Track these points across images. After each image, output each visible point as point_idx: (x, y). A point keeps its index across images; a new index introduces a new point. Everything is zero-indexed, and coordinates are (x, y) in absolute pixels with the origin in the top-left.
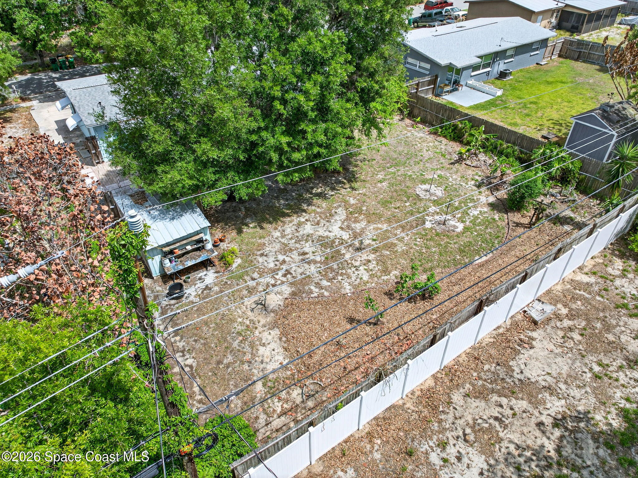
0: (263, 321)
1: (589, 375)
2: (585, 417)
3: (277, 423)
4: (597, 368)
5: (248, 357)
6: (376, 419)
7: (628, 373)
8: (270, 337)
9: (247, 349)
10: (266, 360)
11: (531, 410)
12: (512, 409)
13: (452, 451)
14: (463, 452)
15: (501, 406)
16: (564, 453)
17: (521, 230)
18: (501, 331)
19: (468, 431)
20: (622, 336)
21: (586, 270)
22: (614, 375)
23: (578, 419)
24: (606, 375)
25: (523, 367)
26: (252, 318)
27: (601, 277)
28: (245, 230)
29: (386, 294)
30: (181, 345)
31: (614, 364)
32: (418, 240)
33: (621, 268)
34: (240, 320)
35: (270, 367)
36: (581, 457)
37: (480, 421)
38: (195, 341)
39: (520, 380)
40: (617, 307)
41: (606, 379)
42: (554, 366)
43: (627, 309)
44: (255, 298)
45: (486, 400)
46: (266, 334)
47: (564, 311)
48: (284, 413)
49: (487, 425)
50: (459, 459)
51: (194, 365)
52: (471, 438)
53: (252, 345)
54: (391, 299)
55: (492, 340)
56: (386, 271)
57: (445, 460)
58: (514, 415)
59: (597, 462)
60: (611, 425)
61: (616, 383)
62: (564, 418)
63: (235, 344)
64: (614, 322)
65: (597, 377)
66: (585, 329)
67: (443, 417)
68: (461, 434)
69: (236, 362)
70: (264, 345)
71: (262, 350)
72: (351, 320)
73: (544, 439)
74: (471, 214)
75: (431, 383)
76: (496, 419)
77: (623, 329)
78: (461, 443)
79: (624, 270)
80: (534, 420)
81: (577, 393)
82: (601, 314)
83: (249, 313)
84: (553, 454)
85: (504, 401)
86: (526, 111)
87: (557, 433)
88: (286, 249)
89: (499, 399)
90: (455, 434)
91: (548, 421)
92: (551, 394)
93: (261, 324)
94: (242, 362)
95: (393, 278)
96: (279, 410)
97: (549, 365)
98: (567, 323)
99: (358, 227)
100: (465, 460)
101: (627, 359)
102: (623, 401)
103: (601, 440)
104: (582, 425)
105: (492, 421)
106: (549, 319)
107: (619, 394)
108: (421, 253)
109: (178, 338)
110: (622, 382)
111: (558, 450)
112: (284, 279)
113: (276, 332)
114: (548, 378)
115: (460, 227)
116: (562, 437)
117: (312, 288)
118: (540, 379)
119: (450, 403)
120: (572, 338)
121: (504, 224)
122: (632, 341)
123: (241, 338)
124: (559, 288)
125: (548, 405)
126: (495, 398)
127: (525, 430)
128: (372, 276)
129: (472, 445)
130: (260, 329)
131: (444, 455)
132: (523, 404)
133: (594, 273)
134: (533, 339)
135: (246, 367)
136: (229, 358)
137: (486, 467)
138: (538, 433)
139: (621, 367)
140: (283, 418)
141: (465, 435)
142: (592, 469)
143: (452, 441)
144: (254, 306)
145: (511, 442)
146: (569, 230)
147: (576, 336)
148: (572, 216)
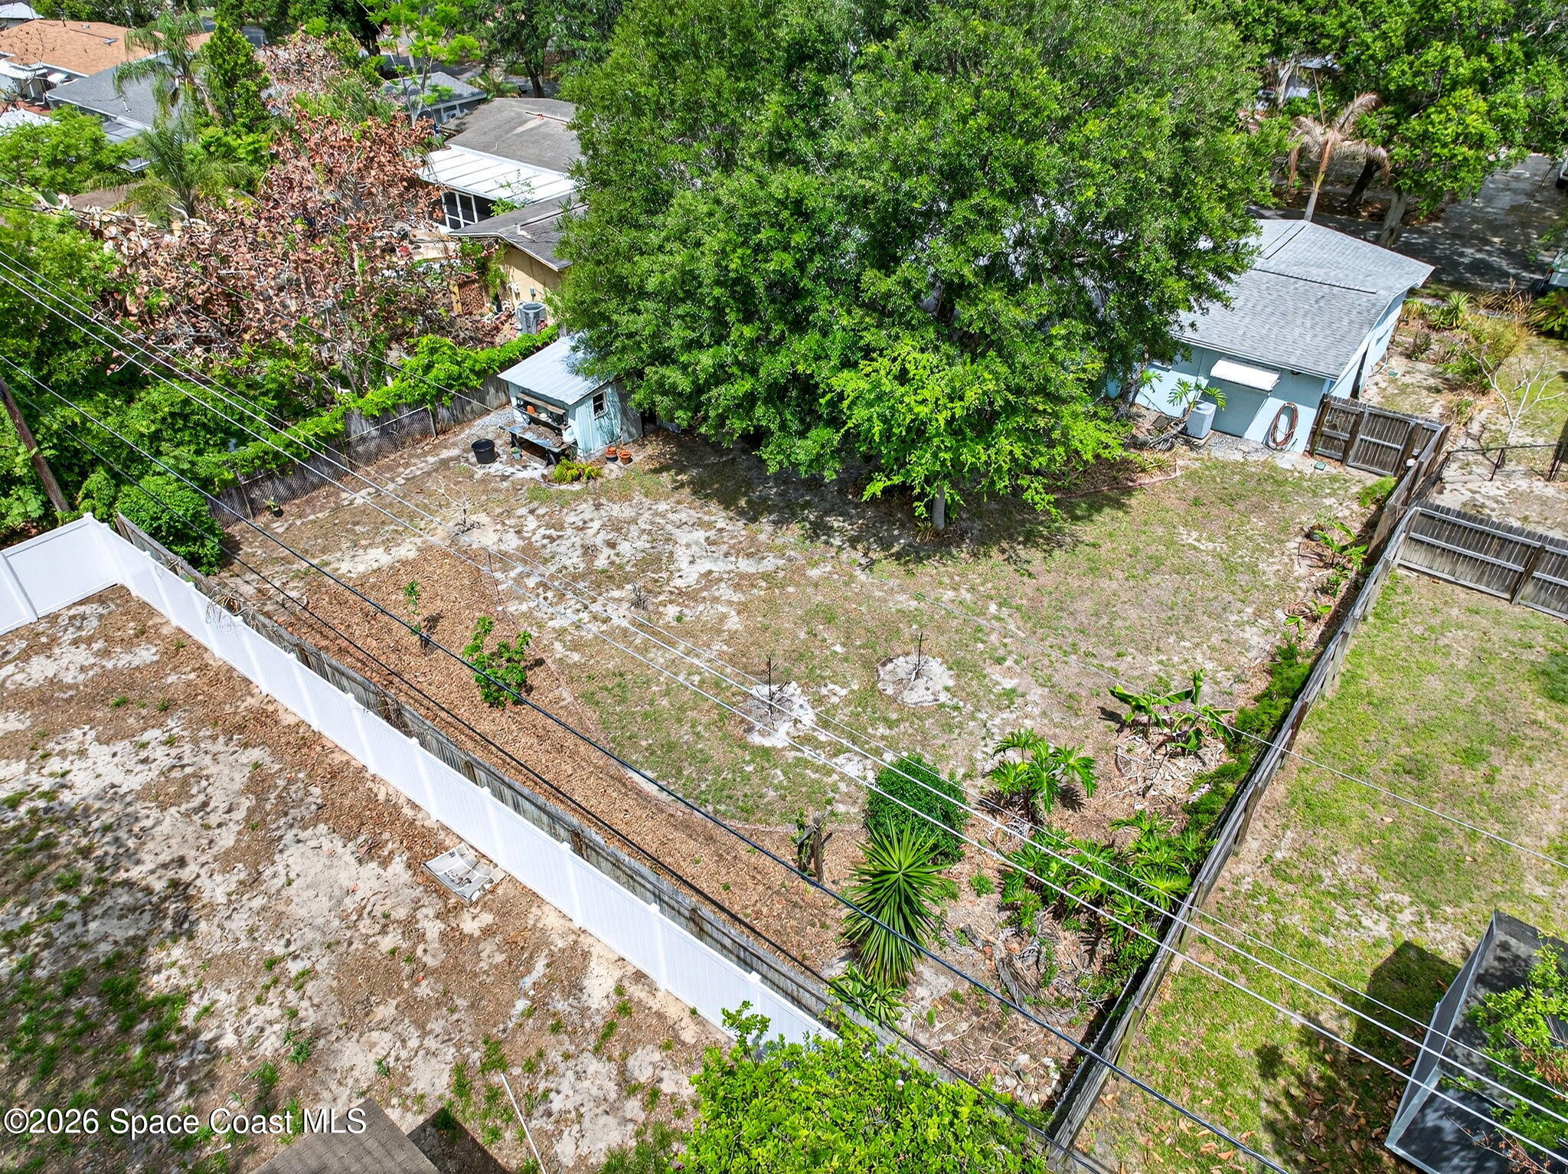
1: (279, 950)
4: (294, 968)
6: (231, 669)
7: (277, 1027)
11: (214, 851)
12: (220, 825)
13: (159, 753)
14: (155, 764)
15: (229, 811)
16: (119, 890)
18: (407, 811)
19: (189, 769)
20: (387, 1036)
21: (637, 992)
22: (272, 995)
23: (180, 919)
24: (276, 982)
25: (313, 844)
27: (611, 1027)
30: (391, 487)
31: (305, 1004)
33: (667, 1087)
36: (105, 913)
37: (204, 783)
39: (281, 838)
40: (493, 1046)
41: (265, 979)
43: (484, 1069)
45: (247, 790)
46: (410, 547)
47: (470, 925)
49: (194, 791)
50: (145, 761)
52: (176, 774)
53: (387, 541)
55: (381, 797)
57: (144, 746)
58: (207, 827)
59: (90, 938)
60: (158, 970)
61: (250, 999)
62: (188, 898)
64: (436, 1026)
65: (271, 964)
66: (412, 960)
67: (221, 739)
68: (186, 761)
71: (379, 550)
73: (152, 866)
75: (290, 720)
76: (205, 804)
77: (413, 1043)
78: (169, 762)
79: (655, 1094)
80: (190, 854)
81: (239, 923)
82: (462, 1003)
84: (122, 875)
85: (240, 814)
87: (159, 886)
89: (245, 807)
90: (186, 753)
91: (186, 874)
92: (241, 883)
93: (431, 539)
94: (355, 541)
98: (433, 929)
100: (140, 767)
101: (318, 1033)
102: (205, 1003)
103: (129, 949)
104: (168, 925)
105: (201, 798)
106: (443, 894)
107: (223, 998)
110: (253, 1010)
111: (128, 884)
113: (411, 555)
114: (281, 880)
116: (148, 891)
118: (280, 867)
119: (246, 746)
120: (384, 931)
122: (372, 1057)
124: (551, 921)
125: (218, 878)
126: (246, 803)
127: (173, 842)
129: (162, 774)
131: (154, 743)
133: (624, 1010)
134: (385, 863)
137: (121, 791)
138: (165, 857)
139: (294, 1014)
141: (183, 767)
142: (79, 929)
143: (175, 751)
145: (158, 823)
146: (827, 974)
147: (387, 943)
148: (921, 992)
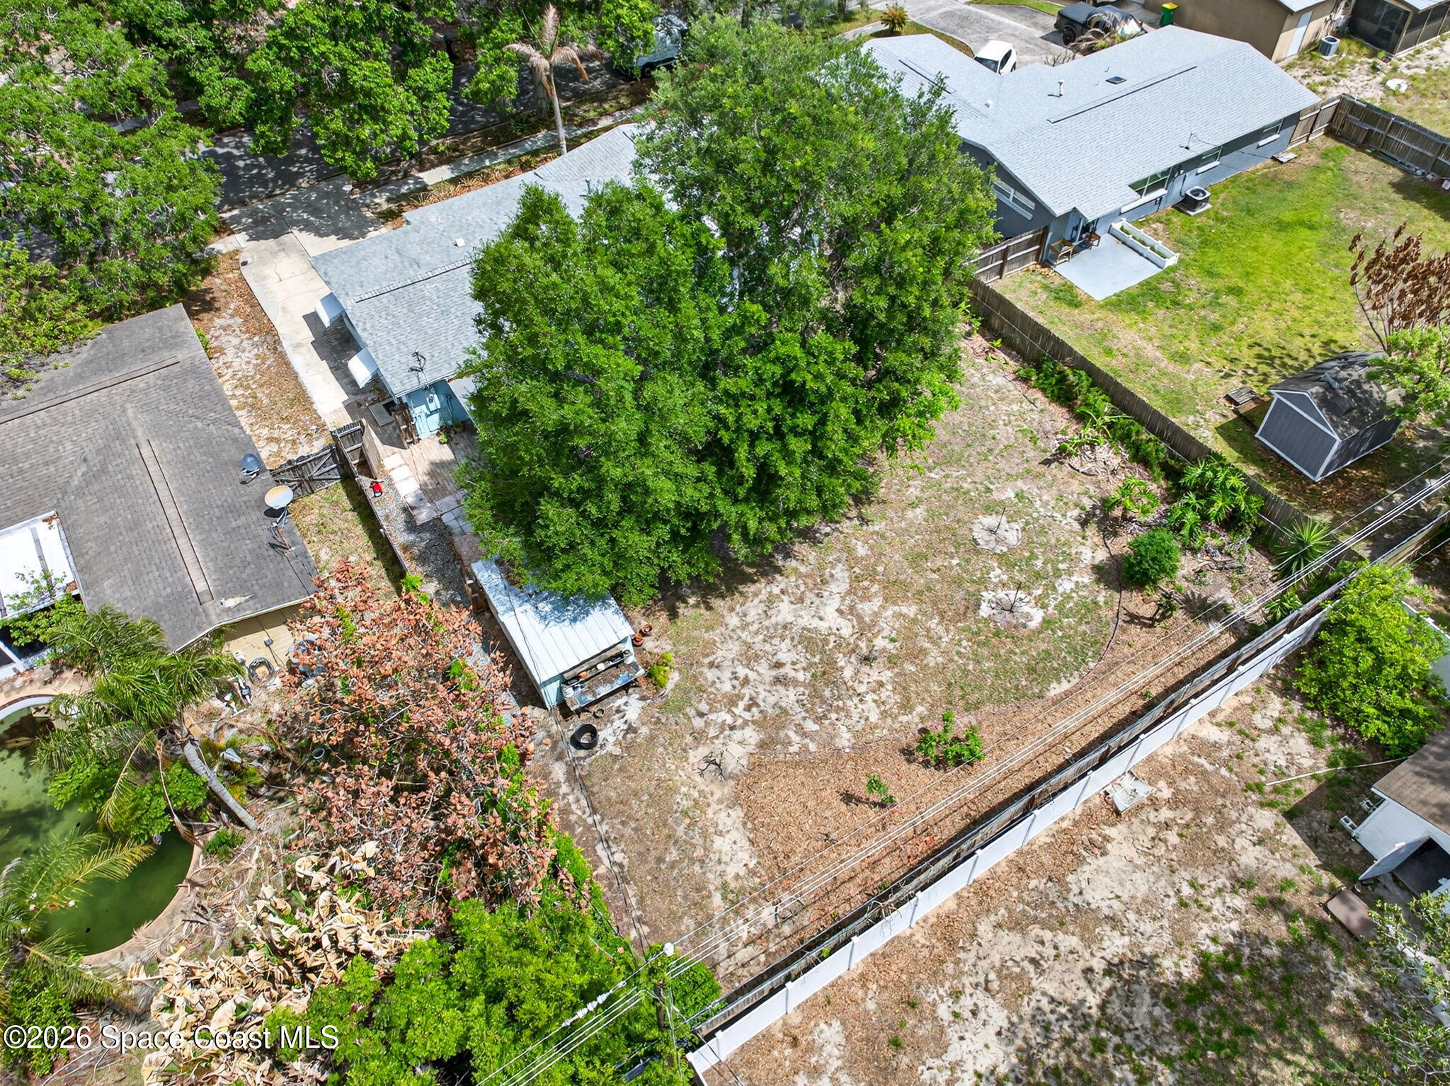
0: (718, 794)
1: (1174, 900)
2: (1148, 962)
3: (743, 954)
4: (1187, 891)
5: (699, 852)
6: (872, 955)
7: (1228, 899)
8: (729, 822)
9: (698, 840)
10: (725, 859)
11: (1080, 948)
12: (1056, 947)
13: (967, 1002)
14: (981, 1004)
15: (1042, 943)
16: (1109, 1011)
17: (1135, 630)
18: (1065, 824)
19: (992, 976)
20: (1238, 840)
21: (1220, 717)
22: (1207, 903)
23: (1140, 964)
24: (1196, 901)
25: (1084, 884)
26: (703, 787)
27: (1241, 732)
28: (681, 611)
29: (903, 751)
30: (603, 828)
31: (1213, 884)
32: (964, 643)
33: (1276, 715)
34: (684, 789)
35: (731, 870)
36: (1129, 1016)
37: (1010, 963)
38: (623, 823)
39: (1076, 905)
40: (1249, 788)
41: (1194, 909)
42: (1128, 884)
43: (1261, 792)
44: (703, 751)
45: (1023, 932)
46: (723, 814)
47: (1167, 793)
48: (751, 942)
49: (1017, 970)
50: (974, 1013)
51: (626, 862)
52: (995, 986)
53: (705, 835)
54: (909, 762)
55: (1048, 840)
56: (906, 706)
57: (956, 1015)
58: (1057, 956)
59: (1148, 1024)
60: (1179, 974)
61: (1207, 915)
62: (1122, 962)
63: (680, 831)
64: (1234, 815)
65: (1183, 904)
66: (1187, 826)
67: (961, 955)
68: (982, 979)
69: (681, 860)
70: (720, 834)
71: (719, 842)
72: (848, 798)
73: (1089, 991)
74: (1060, 590)
75: (952, 905)
76: (1032, 961)
77: (1244, 827)
78: (980, 993)
79: (1280, 720)
80: (1081, 965)
81: (1147, 927)
82: (1220, 801)
83: (698, 778)
84: (1095, 1012)
85: (1047, 935)
86: (1214, 317)
87: (1107, 983)
88: (750, 657)
89: (1041, 933)
90: (974, 980)
91: (1098, 965)
92: (1113, 928)
93: (716, 796)
94: (692, 861)
95: (917, 720)
96: (745, 936)
97: (1122, 884)
98: (1165, 814)
99: (866, 608)
100: (982, 1015)
101: (1233, 877)
102: (1208, 942)
103: (1162, 995)
104: (1143, 973)
105: (1026, 964)
106: (1140, 807)
107: (1206, 930)
108: (966, 672)
109: (598, 818)
110: (1215, 913)
111: (1102, 1007)
112: (747, 716)
113: (738, 813)
114: (1115, 904)
115: (1037, 616)
116: (1113, 988)
117: (791, 734)
118: (1103, 904)
119: (973, 936)
120: (1165, 841)
121: (1111, 614)
122: (1251, 848)
123: (687, 821)
124: (1169, 751)
125: (1106, 944)
126: (1035, 930)
127: (1067, 978)
128: (884, 715)
129: (993, 997)
130: (714, 806)
131: (956, 1008)
132: (1073, 941)
133: (1231, 725)
134: (1107, 839)
135: (697, 868)
136: (673, 855)
137: (1006, 1025)
138: (1083, 983)
139: (1220, 891)
140: (750, 948)
141: (987, 981)
142: (1140, 1032)
143: (968, 990)
144: (704, 766)
145: (1044, 994)
146: (1216, 633)
147: (1173, 838)
148: (1229, 601)
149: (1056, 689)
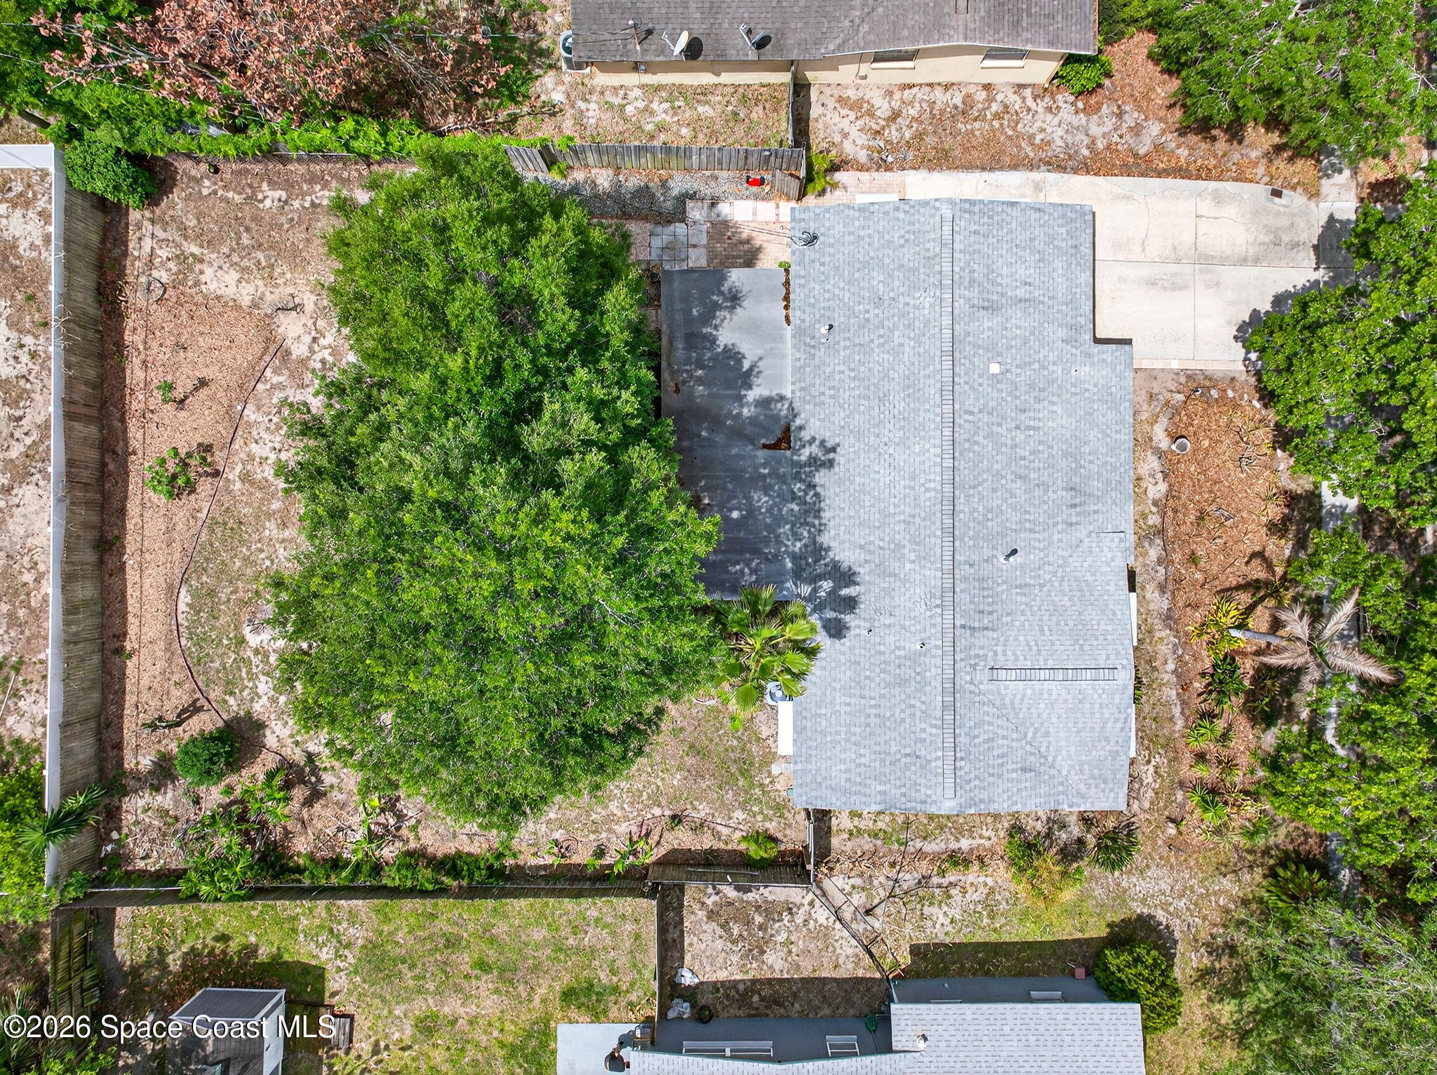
0: (269, 297)
3: (148, 244)
5: (235, 258)
8: (244, 292)
9: (246, 263)
10: (220, 272)
12: (18, 440)
13: (25, 358)
14: (19, 366)
15: (26, 434)
17: (186, 700)
19: (28, 386)
25: (41, 492)
26: (281, 289)
29: (211, 446)
30: (296, 204)
32: (268, 563)
34: (289, 276)
35: (209, 273)
37: (28, 403)
38: (292, 219)
39: (32, 475)
40: (21, 662)
42: (21, 521)
43: (13, 667)
44: (310, 307)
45: (39, 427)
46: (252, 291)
48: (152, 253)
49: (21, 405)
50: (16, 358)
51: (261, 206)
52: (22, 382)
53: (245, 270)
54: (200, 445)
56: (246, 477)
57: (22, 346)
58: (12, 435)
63: (260, 255)
64: (12, 632)
66: (28, 594)
68: (31, 378)
69: (238, 244)
70: (239, 281)
71: (236, 276)
72: (203, 383)
74: (263, 678)
76: (20, 418)
78: (24, 371)
82: (27, 633)
83: (290, 290)
85: (28, 441)
89: (33, 438)
90: (34, 372)
93: (268, 293)
94: (233, 250)
95: (231, 477)
96: (158, 252)
97: (24, 516)
100: (12, 361)
105: (21, 412)
108: (242, 542)
109: (307, 205)
112: (318, 357)
113: (246, 301)
114: (16, 501)
115: (253, 640)
117: (281, 379)
118: (21, 492)
120: (29, 570)
121: (212, 696)
123: (264, 264)
126: (35, 436)
128: (251, 457)
129: (17, 377)
130: (261, 289)
131: (26, 349)
132: (13, 454)
135: (226, 250)
136: (246, 240)
140: (148, 250)
141: (28, 380)
143: (31, 365)
144: (297, 300)
146: (140, 758)
147: (28, 577)
148: (159, 798)
149: (185, 598)
